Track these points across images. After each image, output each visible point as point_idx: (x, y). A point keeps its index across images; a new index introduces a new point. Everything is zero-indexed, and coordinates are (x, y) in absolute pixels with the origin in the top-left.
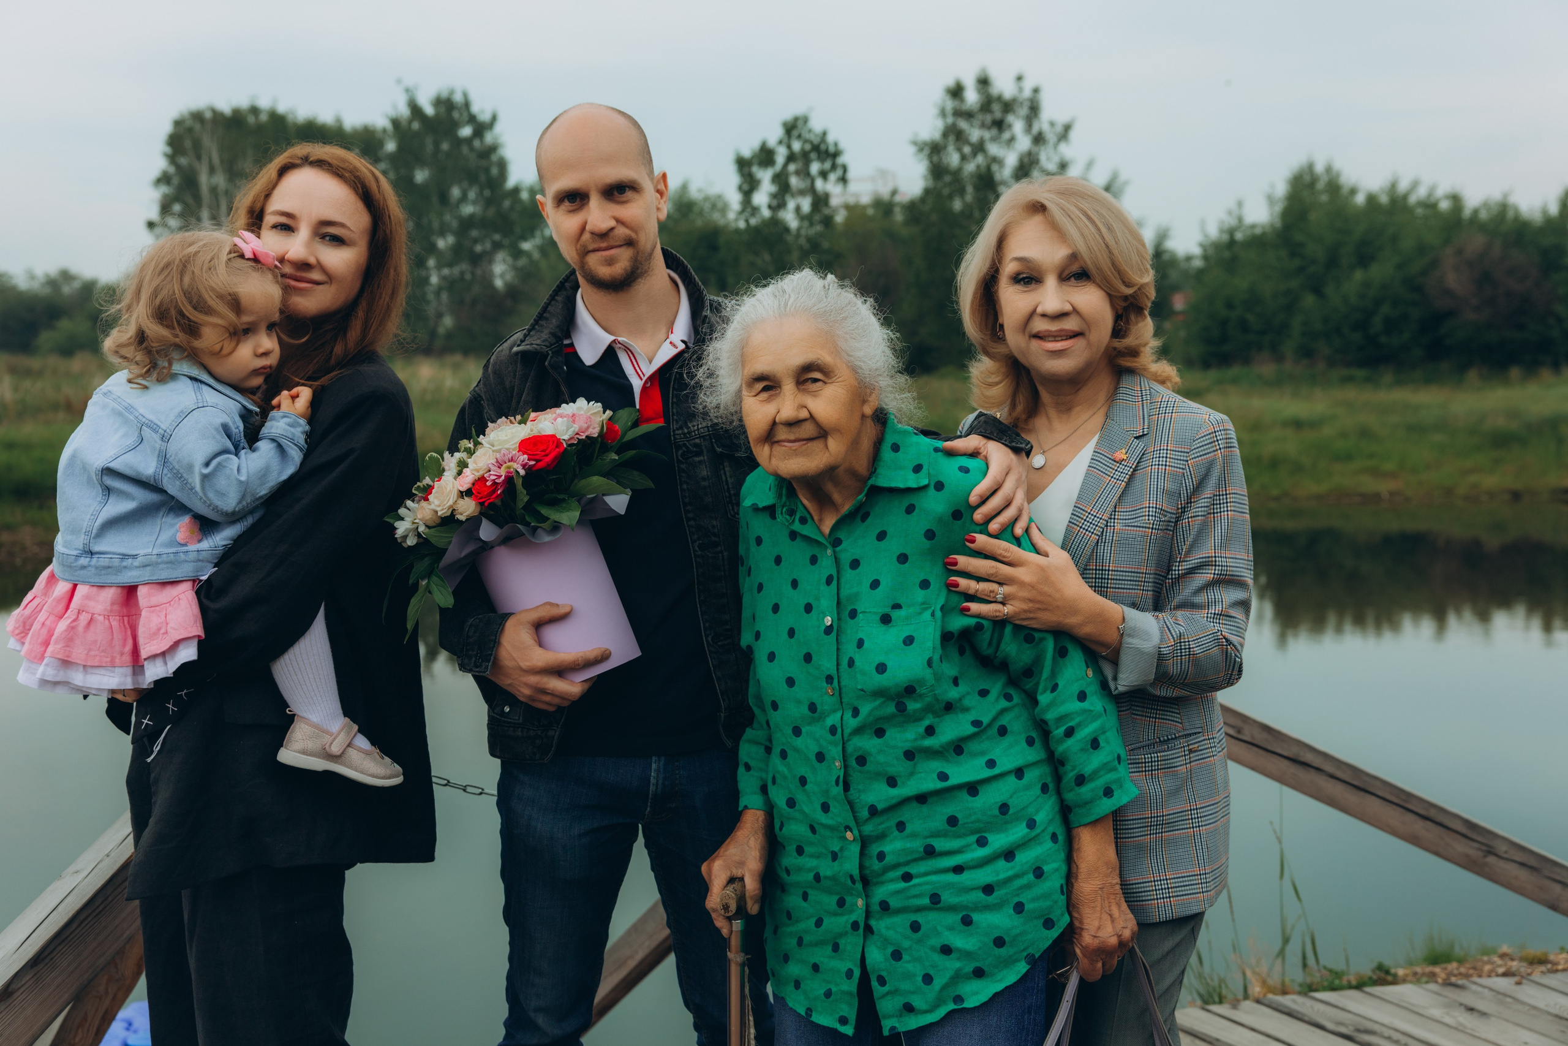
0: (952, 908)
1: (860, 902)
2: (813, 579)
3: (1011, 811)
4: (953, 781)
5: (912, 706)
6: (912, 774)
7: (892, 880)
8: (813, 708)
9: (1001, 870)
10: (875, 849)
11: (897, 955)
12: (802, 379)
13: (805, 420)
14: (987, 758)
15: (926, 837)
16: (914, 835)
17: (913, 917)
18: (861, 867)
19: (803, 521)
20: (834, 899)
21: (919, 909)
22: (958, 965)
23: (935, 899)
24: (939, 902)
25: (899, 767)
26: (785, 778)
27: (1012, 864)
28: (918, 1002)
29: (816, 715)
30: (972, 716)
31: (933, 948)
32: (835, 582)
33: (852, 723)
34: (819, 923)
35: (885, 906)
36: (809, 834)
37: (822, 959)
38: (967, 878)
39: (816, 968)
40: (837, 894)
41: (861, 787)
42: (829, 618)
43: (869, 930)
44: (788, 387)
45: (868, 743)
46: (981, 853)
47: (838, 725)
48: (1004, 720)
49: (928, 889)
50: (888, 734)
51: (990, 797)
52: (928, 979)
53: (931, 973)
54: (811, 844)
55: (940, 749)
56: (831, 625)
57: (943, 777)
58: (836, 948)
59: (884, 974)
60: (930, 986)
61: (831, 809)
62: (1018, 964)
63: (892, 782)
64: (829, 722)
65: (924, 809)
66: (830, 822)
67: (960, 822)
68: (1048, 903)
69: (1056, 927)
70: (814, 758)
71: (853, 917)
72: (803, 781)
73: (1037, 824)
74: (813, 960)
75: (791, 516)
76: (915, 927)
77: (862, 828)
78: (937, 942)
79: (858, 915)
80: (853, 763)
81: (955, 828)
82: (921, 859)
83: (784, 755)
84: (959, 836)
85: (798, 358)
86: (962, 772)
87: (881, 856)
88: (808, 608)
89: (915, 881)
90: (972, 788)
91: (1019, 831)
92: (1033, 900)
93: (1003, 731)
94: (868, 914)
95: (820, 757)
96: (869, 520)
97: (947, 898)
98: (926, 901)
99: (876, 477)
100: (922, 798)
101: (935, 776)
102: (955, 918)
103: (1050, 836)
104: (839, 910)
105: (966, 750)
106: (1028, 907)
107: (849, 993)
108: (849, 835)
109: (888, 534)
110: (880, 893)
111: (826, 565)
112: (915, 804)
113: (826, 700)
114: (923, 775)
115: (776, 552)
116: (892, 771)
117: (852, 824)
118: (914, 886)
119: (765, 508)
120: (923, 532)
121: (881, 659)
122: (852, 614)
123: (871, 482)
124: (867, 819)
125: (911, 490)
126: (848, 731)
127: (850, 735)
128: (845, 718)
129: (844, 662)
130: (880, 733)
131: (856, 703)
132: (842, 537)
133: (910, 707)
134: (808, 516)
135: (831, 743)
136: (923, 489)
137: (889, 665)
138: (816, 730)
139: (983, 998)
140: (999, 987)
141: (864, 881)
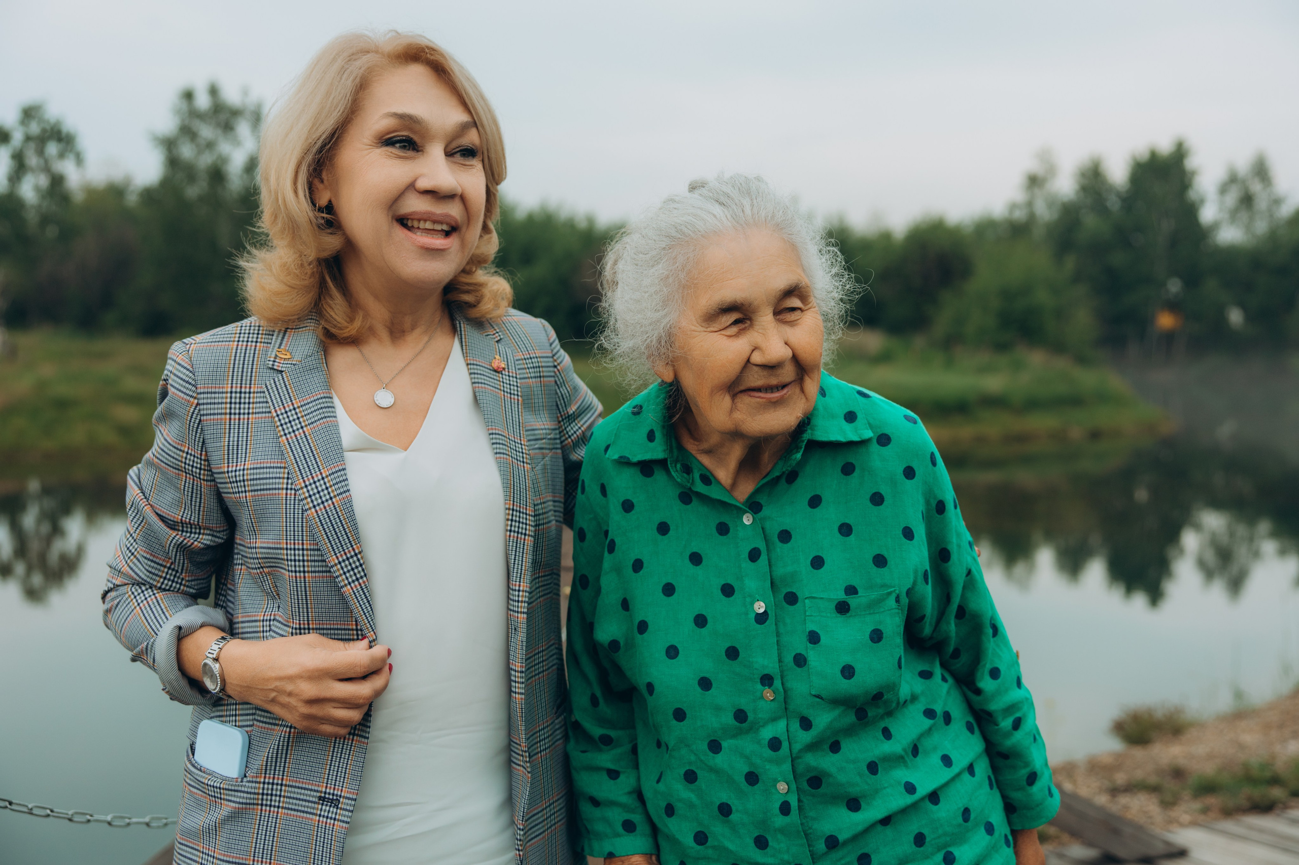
8: (740, 716)
12: (780, 308)
13: (787, 360)
14: (940, 754)
26: (691, 806)
29: (744, 725)
30: (920, 706)
32: (764, 558)
33: (800, 736)
41: (817, 813)
42: (762, 604)
44: (765, 318)
45: (826, 762)
47: (783, 738)
50: (844, 745)
55: (903, 753)
56: (765, 612)
57: (910, 788)
61: (770, 844)
63: (854, 805)
64: (767, 733)
65: (888, 831)
66: (769, 861)
67: (928, 840)
70: (743, 780)
72: (725, 810)
75: (688, 474)
80: (803, 785)
81: (922, 849)
83: (690, 777)
84: (927, 857)
85: (780, 281)
86: (924, 778)
88: (727, 590)
91: (980, 840)
93: (948, 718)
95: (752, 778)
96: (799, 481)
99: (812, 430)
100: (886, 821)
101: (902, 790)
105: (921, 751)
109: (823, 500)
111: (749, 536)
112: (880, 828)
113: (762, 705)
114: (888, 790)
115: (657, 519)
116: (854, 791)
117: (807, 861)
120: (868, 497)
121: (846, 659)
122: (792, 599)
123: (806, 436)
124: (826, 854)
125: (851, 444)
126: (797, 747)
127: (800, 751)
128: (791, 729)
129: (789, 659)
130: (835, 747)
131: (806, 713)
132: (762, 502)
133: (871, 713)
134: (708, 474)
135: (770, 761)
136: (864, 443)
137: (858, 667)
138: (746, 744)
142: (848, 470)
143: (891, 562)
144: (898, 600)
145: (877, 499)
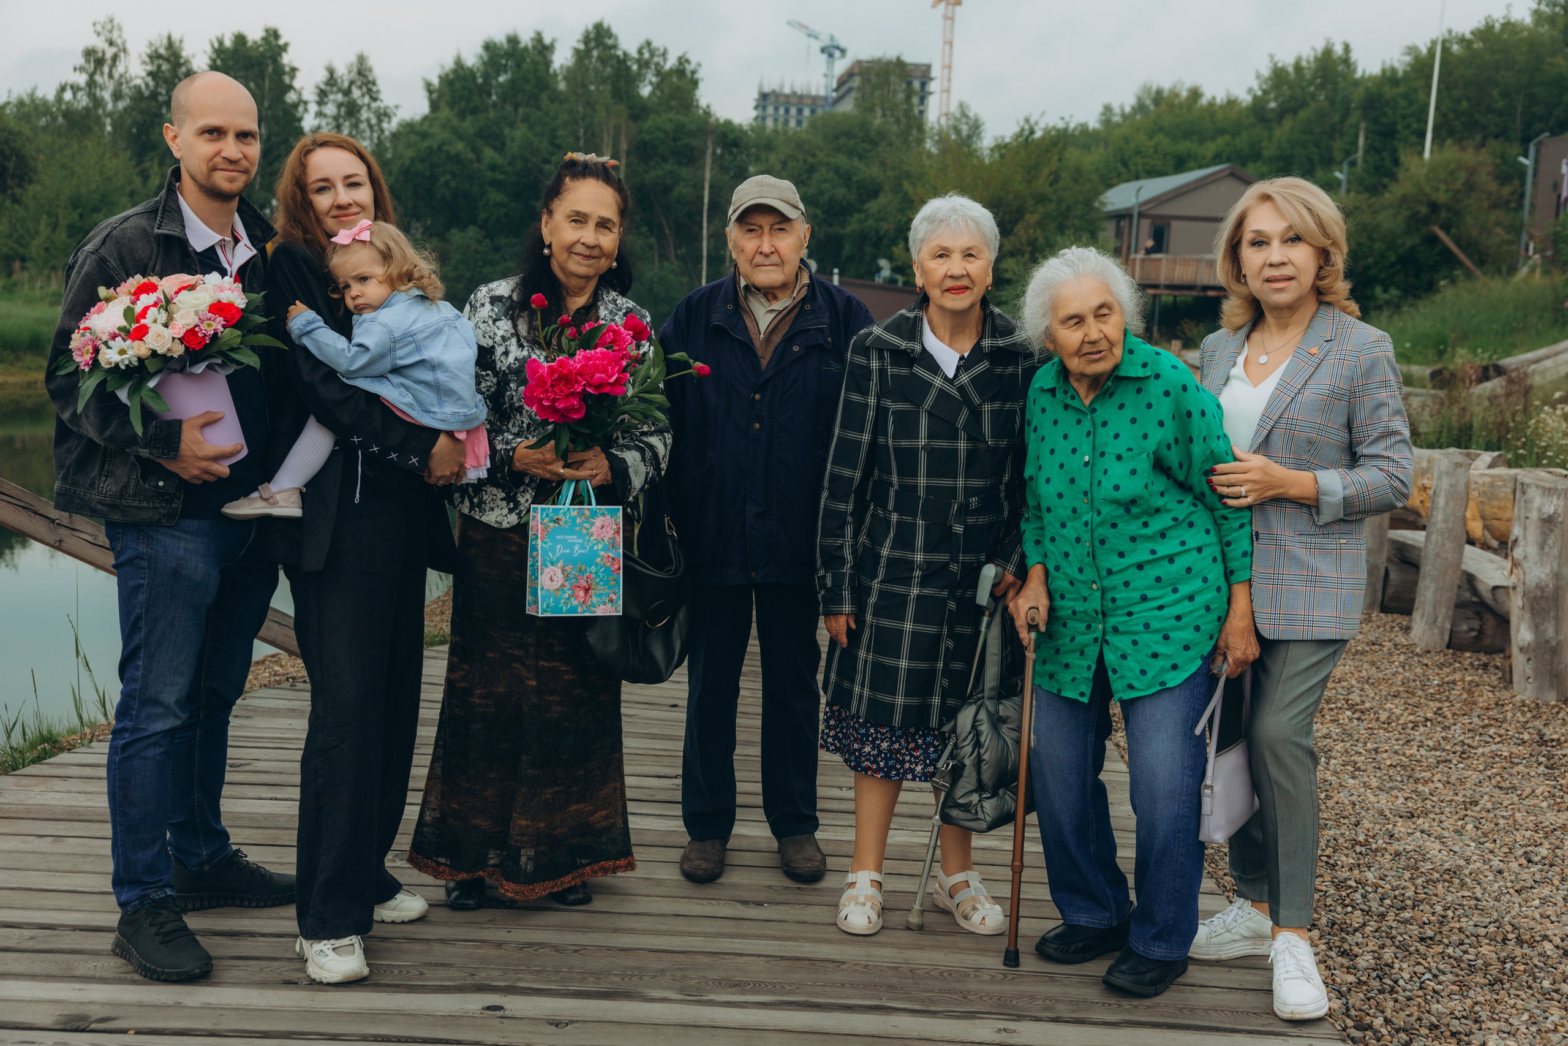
0: (1157, 631)
1: (1100, 627)
2: (1078, 435)
3: (1193, 572)
4: (1159, 555)
5: (1135, 510)
6: (1134, 550)
7: (1121, 615)
8: (1074, 511)
9: (1186, 606)
10: (1109, 595)
11: (1124, 657)
12: (1098, 314)
13: (1100, 341)
14: (1180, 540)
16: (1134, 589)
17: (1134, 637)
18: (1102, 606)
19: (1073, 397)
20: (1084, 625)
21: (1137, 632)
22: (1162, 663)
23: (1147, 626)
24: (1150, 627)
25: (1126, 546)
26: (1054, 553)
27: (1192, 603)
28: (1136, 684)
29: (1076, 515)
30: (1172, 515)
31: (1147, 656)
32: (1092, 435)
33: (1097, 519)
34: (1072, 639)
35: (1115, 630)
36: (1069, 586)
37: (1072, 660)
38: (1165, 611)
39: (1067, 666)
40: (1086, 621)
41: (1103, 558)
42: (1087, 457)
43: (1105, 642)
44: (1091, 320)
45: (1107, 532)
46: (1175, 597)
47: (1090, 521)
48: (1192, 519)
49: (1143, 620)
50: (1119, 526)
51: (1181, 563)
52: (1143, 672)
53: (1146, 668)
54: (1071, 592)
55: (1153, 535)
56: (1088, 461)
57: (1153, 552)
58: (1081, 653)
59: (1115, 667)
60: (1145, 676)
61: (1084, 571)
62: (1196, 662)
63: (1122, 555)
64: (1084, 519)
65: (1141, 572)
66: (1083, 579)
67: (1163, 580)
68: (1211, 626)
69: (1213, 640)
70: (1074, 541)
71: (1095, 635)
72: (1066, 555)
73: (1210, 580)
74: (1065, 661)
75: (1065, 395)
76: (1135, 643)
77: (1102, 582)
78: (1149, 652)
79: (1098, 634)
80: (1097, 543)
81: (1159, 584)
82: (1139, 603)
84: (1161, 588)
85: (1096, 301)
86: (1165, 548)
87: (1113, 600)
88: (1074, 451)
90: (1171, 560)
91: (1197, 584)
92: (1205, 624)
93: (1191, 525)
94: (1104, 633)
95: (1078, 540)
97: (1155, 625)
98: (1141, 627)
99: (1120, 372)
100: (1140, 565)
101: (1148, 552)
102: (1159, 637)
103: (1218, 587)
104: (1086, 631)
105: (1167, 536)
106: (1202, 628)
107: (1088, 679)
108: (1094, 586)
109: (1125, 406)
110: (1112, 621)
111: (1087, 424)
112: (1135, 569)
113: (1083, 506)
114: (1141, 551)
115: (1052, 417)
116: (1122, 549)
117: (1097, 579)
118: (1134, 619)
119: (1048, 390)
120: (1145, 405)
121: (1117, 483)
122: (1101, 455)
123: (1118, 374)
124: (1106, 577)
126: (1095, 525)
127: (1095, 527)
129: (1095, 483)
130: (1114, 526)
131: (1099, 508)
132: (1097, 408)
134: (1076, 394)
135: (1084, 532)
136: (1148, 378)
137: (1122, 486)
139: (1178, 681)
140: (1187, 675)
141: (1104, 615)
142: (1139, 391)
143: (1150, 437)
144: (1148, 455)
145: (1149, 406)
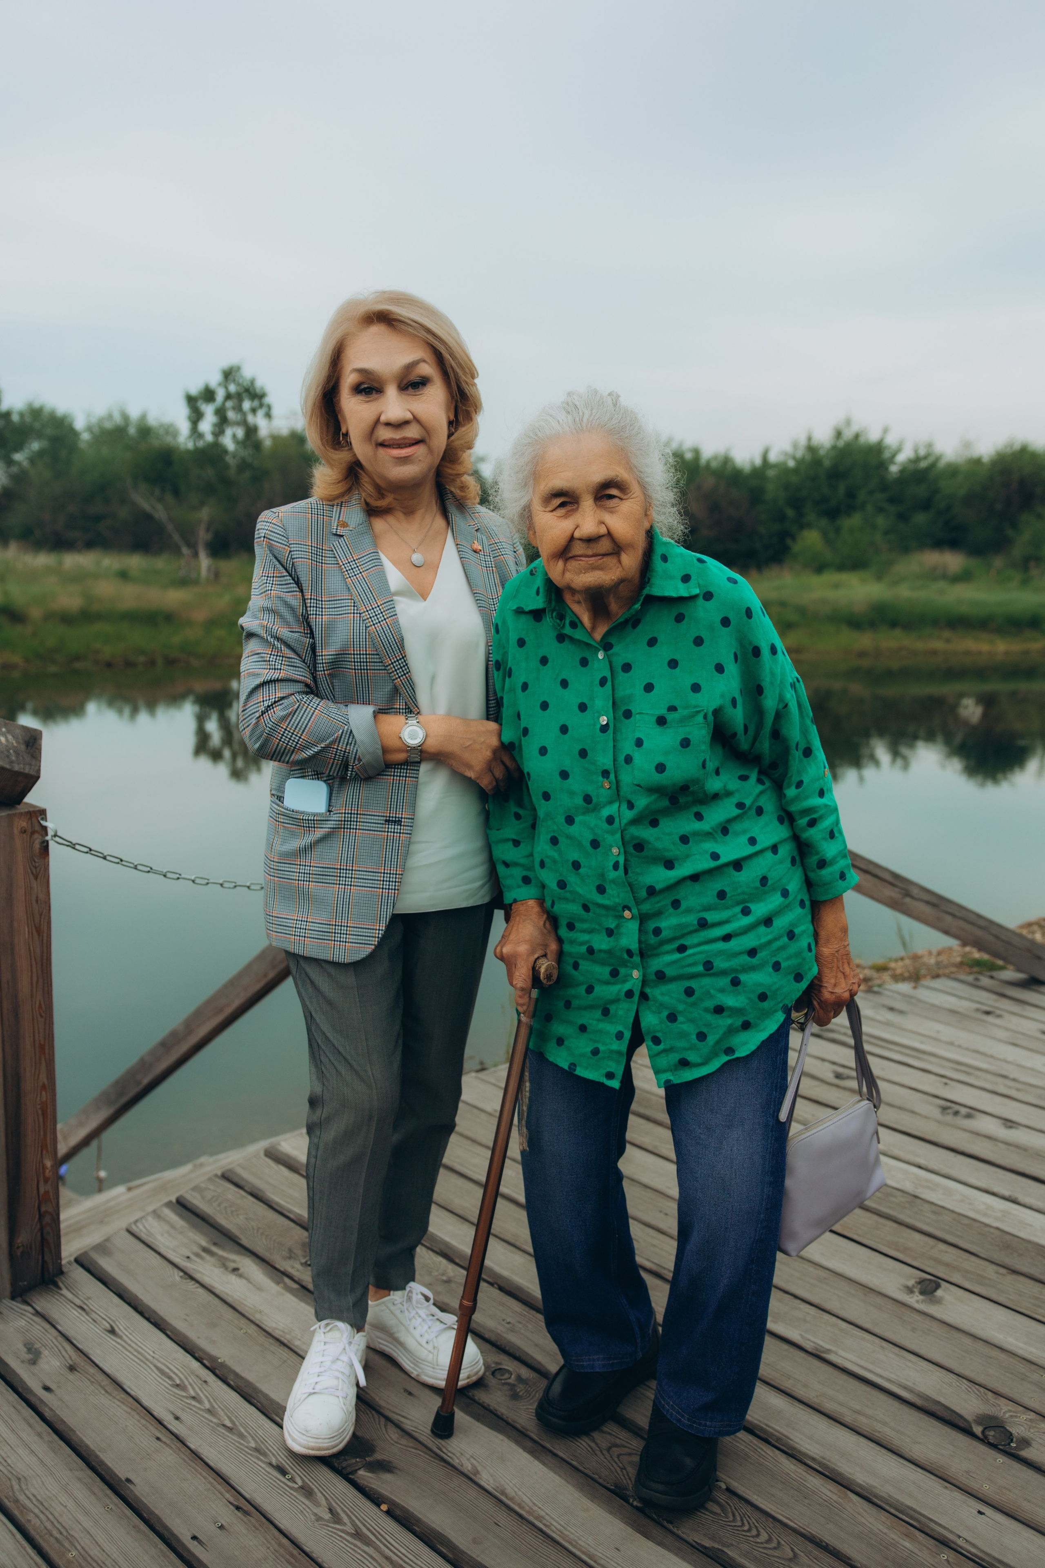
0: (723, 973)
1: (637, 973)
2: (585, 681)
3: (770, 883)
4: (723, 859)
5: (684, 800)
6: (688, 856)
7: (668, 952)
8: (588, 799)
9: (762, 935)
10: (653, 925)
11: (672, 1018)
12: (599, 495)
13: (603, 536)
14: (748, 836)
15: (700, 911)
16: (688, 911)
17: (687, 984)
18: (640, 941)
19: (573, 625)
20: (608, 969)
21: (693, 976)
22: (729, 1021)
23: (708, 965)
24: (712, 968)
25: (675, 850)
26: (555, 862)
27: (771, 929)
28: (692, 1057)
29: (590, 806)
30: (734, 800)
31: (706, 1010)
32: (609, 683)
33: (628, 815)
34: (590, 990)
35: (662, 975)
36: (582, 911)
37: (591, 1021)
38: (734, 944)
39: (583, 1028)
40: (610, 965)
41: (638, 870)
42: (605, 718)
43: (644, 996)
44: (587, 503)
45: (646, 833)
46: (746, 921)
47: (616, 816)
48: (761, 802)
49: (702, 958)
50: (661, 822)
51: (753, 871)
52: (702, 1036)
53: (705, 1030)
54: (585, 921)
55: (711, 831)
56: (607, 724)
57: (715, 856)
58: (606, 1012)
59: (659, 1035)
60: (704, 1043)
61: (607, 891)
62: (777, 1014)
63: (669, 865)
64: (606, 812)
65: (697, 886)
66: (606, 902)
67: (728, 895)
68: (799, 960)
69: (804, 980)
70: (589, 844)
71: (628, 986)
72: (576, 865)
73: (790, 893)
74: (580, 1021)
75: (560, 620)
76: (689, 992)
77: (639, 907)
78: (710, 1004)
79: (634, 984)
80: (632, 849)
81: (723, 901)
82: (695, 931)
83: (554, 841)
84: (727, 908)
85: (598, 476)
86: (729, 850)
87: (657, 931)
88: (583, 707)
89: (689, 952)
90: (737, 865)
91: (775, 901)
92: (788, 959)
93: (760, 811)
94: (644, 982)
95: (595, 844)
96: (640, 626)
97: (720, 964)
98: (700, 968)
99: (651, 587)
100: (695, 878)
101: (708, 857)
102: (725, 981)
103: (798, 903)
104: (613, 980)
105: (730, 831)
106: (784, 965)
107: (619, 1051)
108: (627, 914)
109: (659, 641)
110: (656, 964)
111: (600, 667)
112: (689, 882)
113: (602, 792)
114: (697, 856)
115: (541, 654)
116: (669, 855)
117: (632, 903)
118: (689, 956)
119: (531, 612)
120: (692, 639)
121: (660, 759)
122: (628, 714)
123: (646, 592)
124: (646, 899)
125: (681, 599)
126: (624, 822)
127: (626, 824)
128: (621, 809)
129: (621, 758)
130: (654, 823)
131: (629, 797)
132: (613, 642)
133: (682, 800)
134: (577, 621)
135: (607, 832)
136: (693, 598)
137: (668, 765)
138: (591, 819)
139: (752, 1046)
140: (763, 1036)
141: (642, 954)
142: (680, 618)
143: (704, 689)
144: (705, 717)
145: (699, 641)
